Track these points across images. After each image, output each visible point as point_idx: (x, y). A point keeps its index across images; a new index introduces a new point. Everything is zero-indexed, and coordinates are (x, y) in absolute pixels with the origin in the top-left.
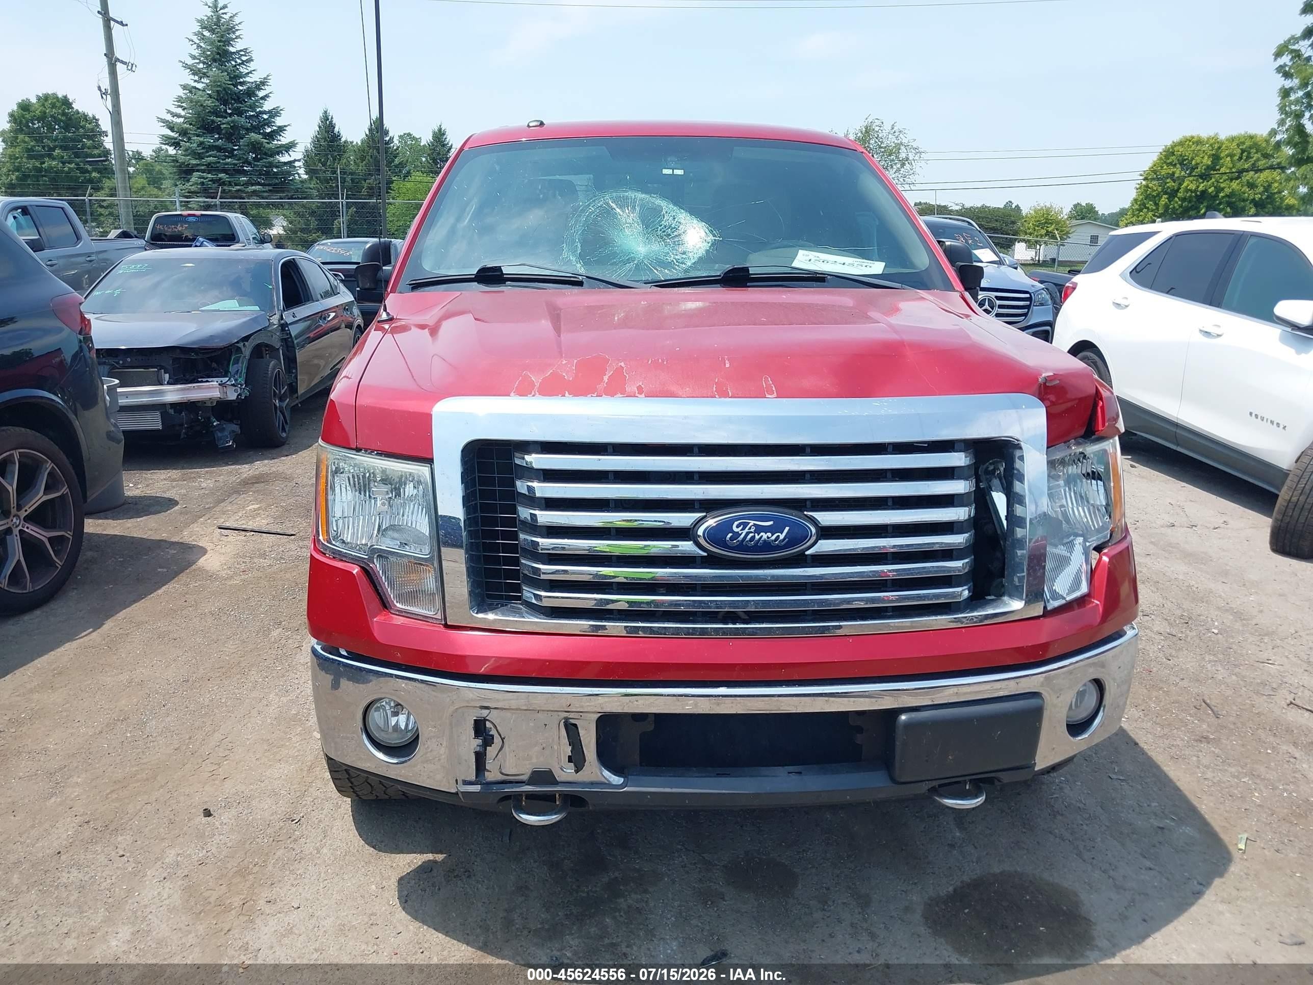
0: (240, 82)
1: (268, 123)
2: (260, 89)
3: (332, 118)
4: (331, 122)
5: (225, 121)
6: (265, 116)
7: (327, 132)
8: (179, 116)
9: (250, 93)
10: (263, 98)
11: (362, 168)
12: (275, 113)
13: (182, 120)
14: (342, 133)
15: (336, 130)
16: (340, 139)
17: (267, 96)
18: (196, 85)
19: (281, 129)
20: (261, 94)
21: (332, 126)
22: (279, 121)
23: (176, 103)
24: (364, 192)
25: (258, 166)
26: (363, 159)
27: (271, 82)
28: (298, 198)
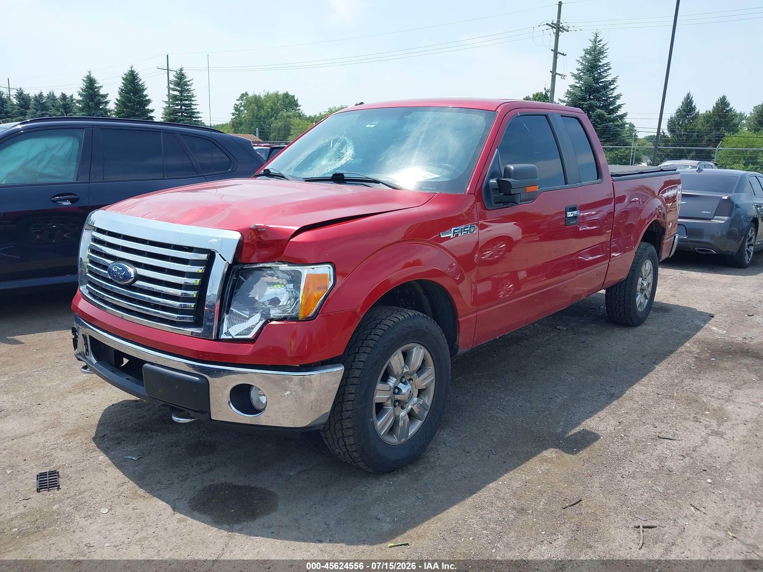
0: (601, 82)
1: (613, 103)
2: (611, 85)
3: (692, 97)
4: (691, 100)
5: (586, 103)
6: (611, 99)
7: (687, 106)
8: (564, 102)
9: (605, 87)
10: (612, 89)
11: (707, 127)
12: (618, 97)
13: (565, 104)
14: (697, 106)
15: (694, 104)
16: (695, 110)
17: (615, 88)
18: (577, 85)
19: (620, 106)
20: (612, 87)
21: (691, 102)
22: (618, 102)
23: (566, 95)
24: (704, 143)
25: (598, 127)
26: (708, 122)
27: (618, 80)
28: (621, 146)
